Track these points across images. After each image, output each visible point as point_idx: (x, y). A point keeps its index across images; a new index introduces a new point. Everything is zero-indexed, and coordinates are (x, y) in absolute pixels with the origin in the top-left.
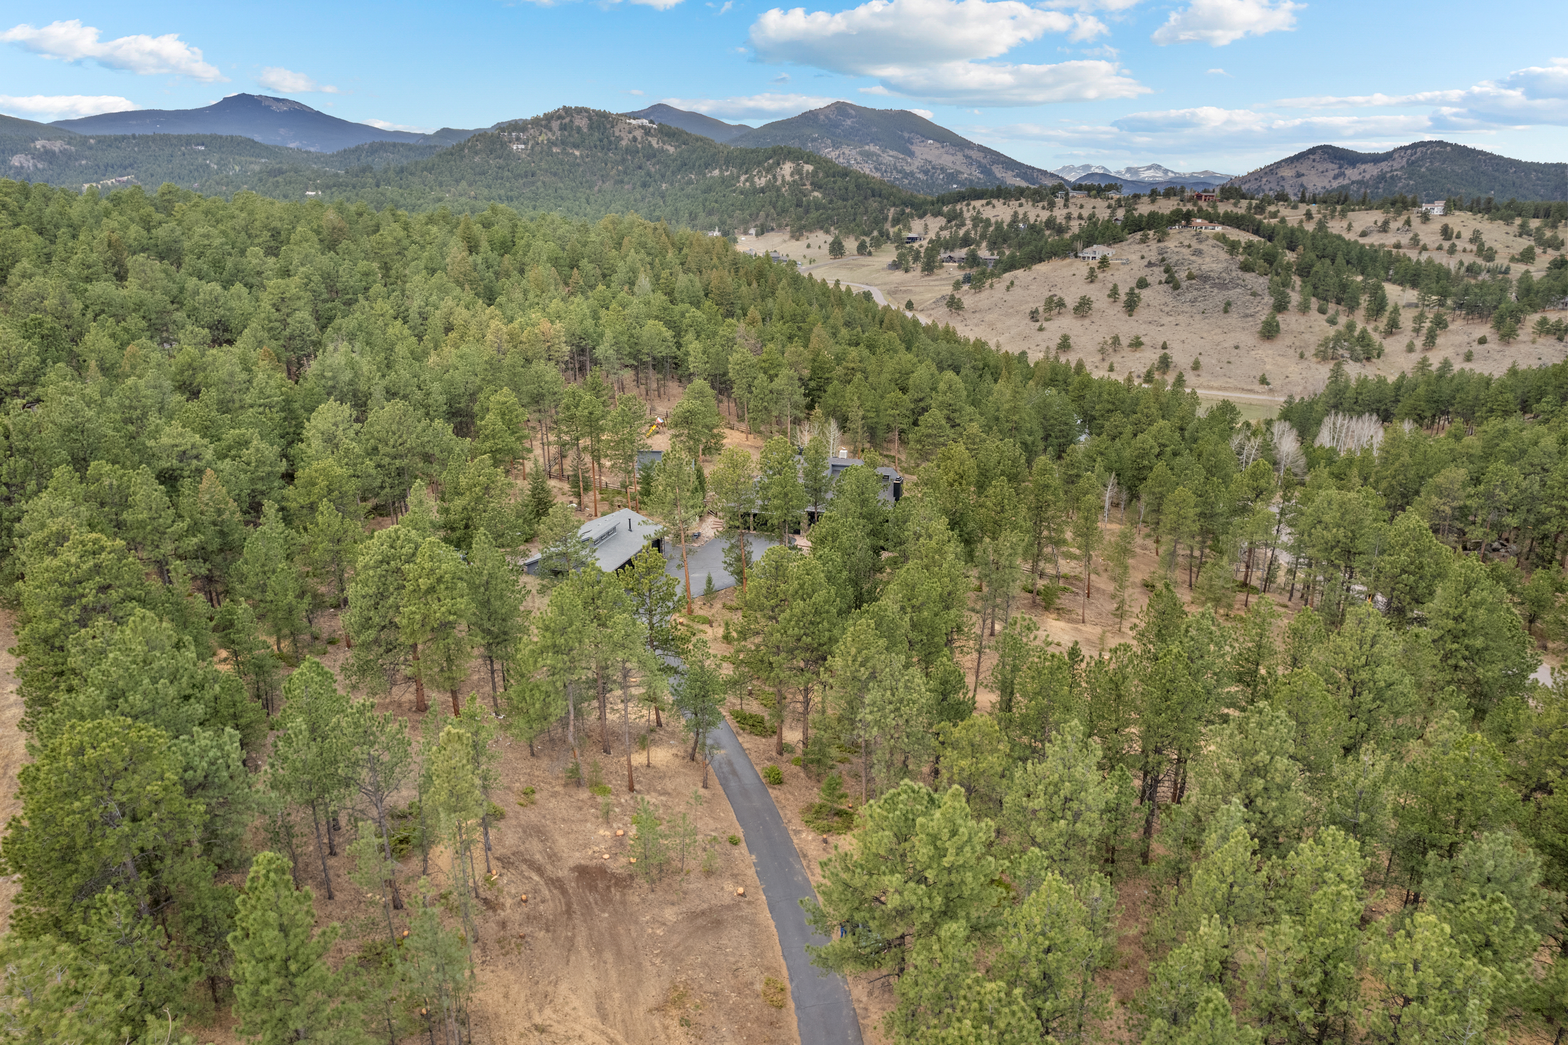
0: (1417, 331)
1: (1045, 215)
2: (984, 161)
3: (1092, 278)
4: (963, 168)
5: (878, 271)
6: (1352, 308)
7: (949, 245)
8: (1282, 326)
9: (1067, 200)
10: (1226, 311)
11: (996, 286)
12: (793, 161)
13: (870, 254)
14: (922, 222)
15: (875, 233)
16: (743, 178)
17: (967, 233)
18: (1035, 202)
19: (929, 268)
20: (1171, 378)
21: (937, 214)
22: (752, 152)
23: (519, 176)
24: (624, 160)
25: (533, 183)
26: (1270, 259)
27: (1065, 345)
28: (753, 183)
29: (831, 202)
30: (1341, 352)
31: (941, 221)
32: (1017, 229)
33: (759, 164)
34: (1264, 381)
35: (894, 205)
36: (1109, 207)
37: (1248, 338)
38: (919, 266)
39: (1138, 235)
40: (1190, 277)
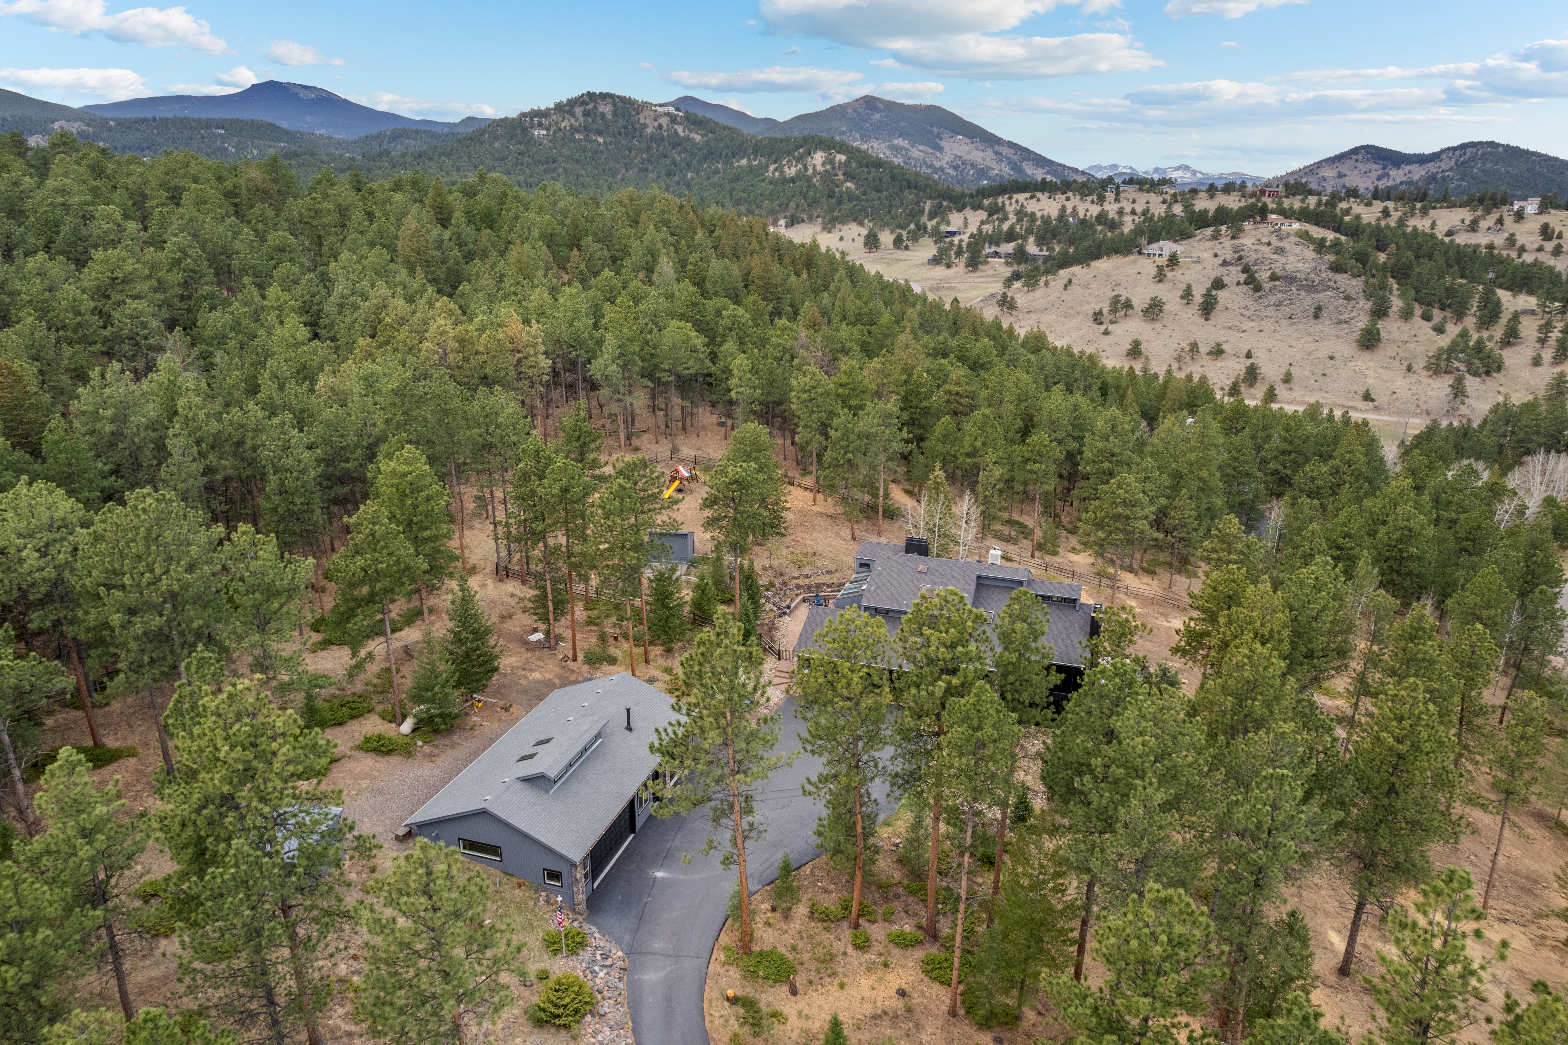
0: (1542, 341)
1: (1095, 210)
2: (1015, 158)
3: (1160, 277)
4: (993, 165)
5: (917, 266)
6: (1459, 316)
7: (996, 239)
8: (1383, 334)
9: (1118, 194)
10: (1316, 317)
11: (1051, 284)
12: (824, 150)
13: (907, 248)
14: (961, 215)
15: (912, 226)
16: (772, 168)
17: (1012, 228)
18: (1083, 196)
19: (974, 263)
20: (1260, 391)
21: (976, 207)
22: (782, 141)
23: (540, 162)
24: (649, 148)
25: (554, 170)
26: (1362, 258)
27: (1135, 351)
28: (782, 173)
29: (864, 193)
30: (1456, 364)
31: (982, 215)
32: (1067, 223)
33: (789, 153)
34: (1367, 397)
35: (931, 197)
36: (1164, 202)
37: (1345, 347)
38: (963, 260)
39: (1209, 231)
40: (1274, 278)
